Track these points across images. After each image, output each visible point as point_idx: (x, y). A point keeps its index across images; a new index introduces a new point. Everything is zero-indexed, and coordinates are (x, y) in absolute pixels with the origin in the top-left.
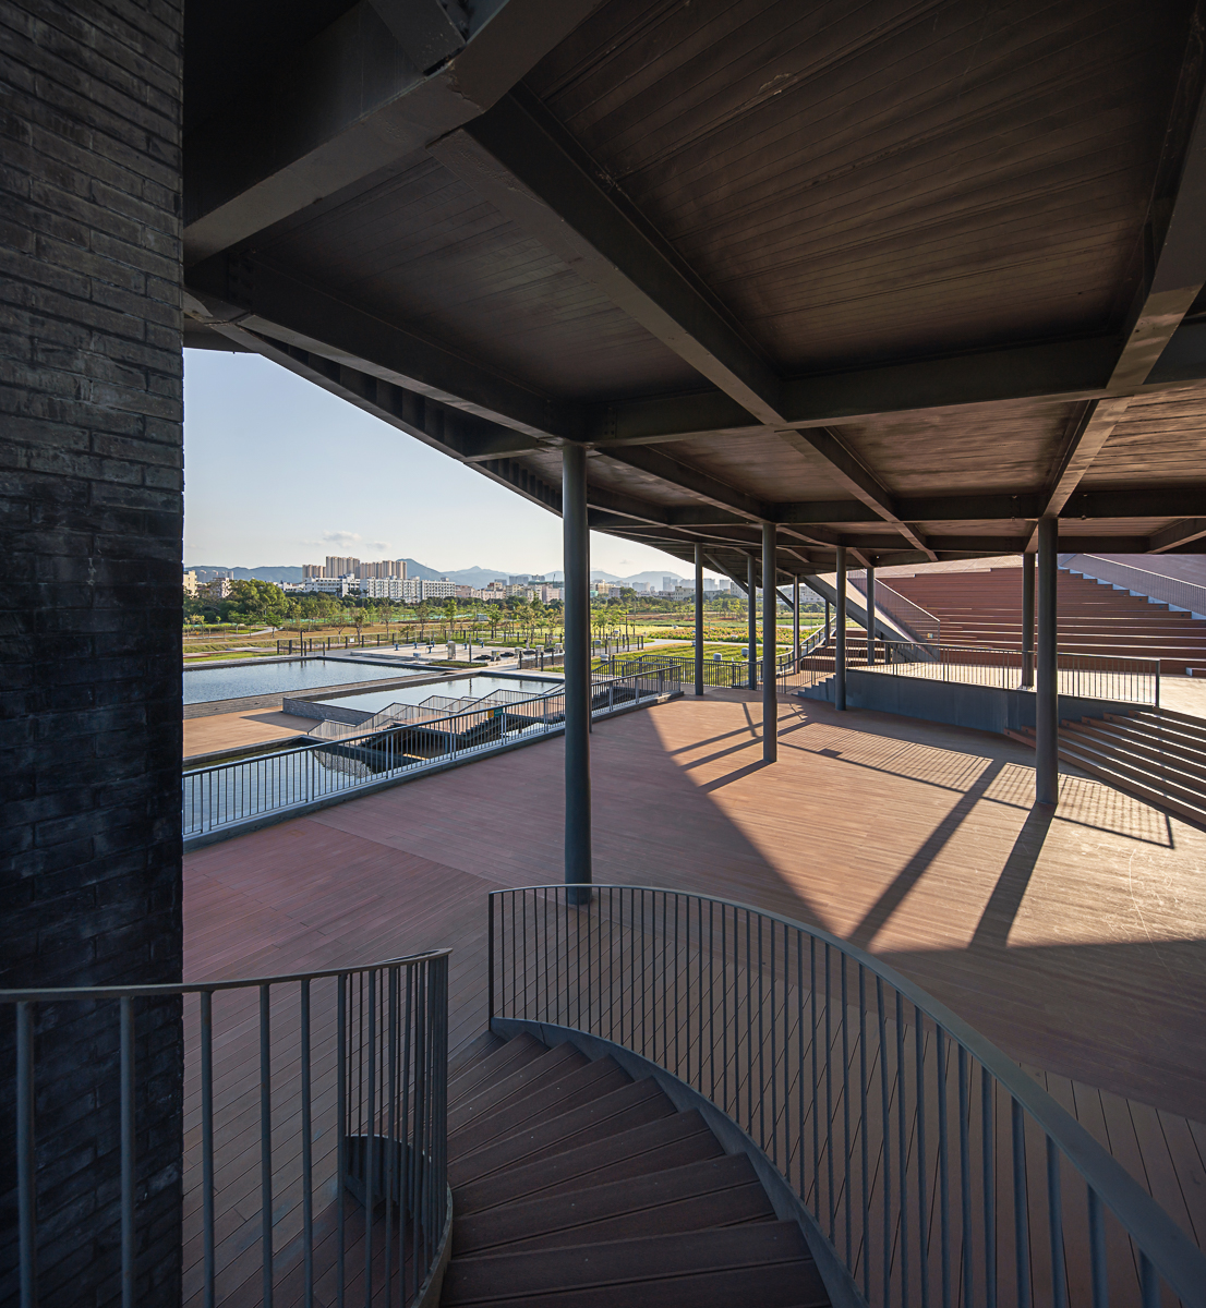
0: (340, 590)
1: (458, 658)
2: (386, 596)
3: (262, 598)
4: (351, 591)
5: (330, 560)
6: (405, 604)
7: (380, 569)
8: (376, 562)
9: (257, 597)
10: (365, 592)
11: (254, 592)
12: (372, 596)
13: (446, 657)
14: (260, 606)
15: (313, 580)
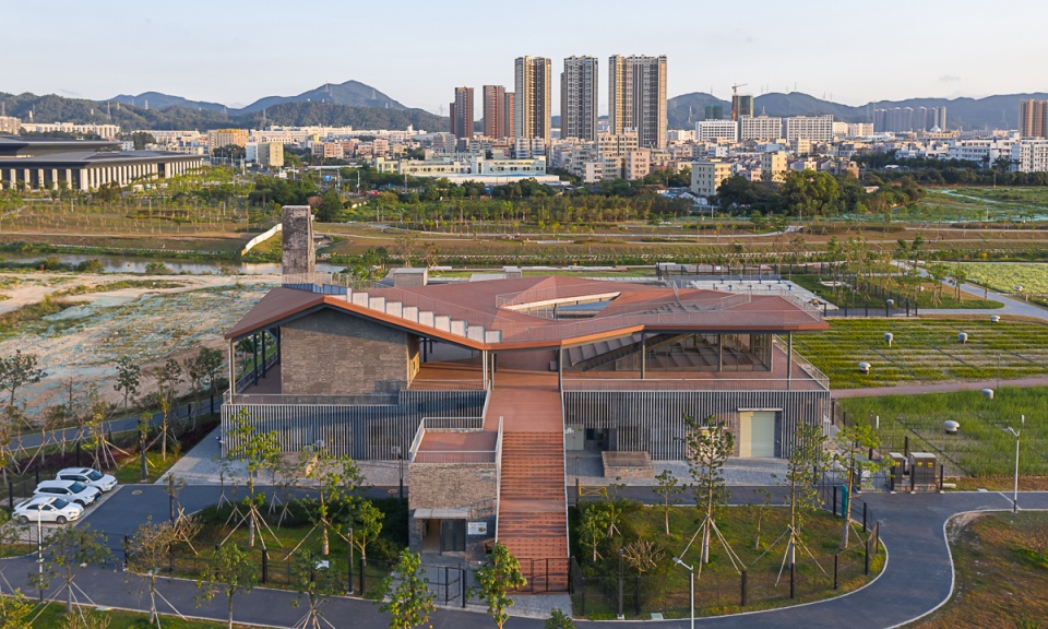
0: (988, 159)
15: (958, 144)
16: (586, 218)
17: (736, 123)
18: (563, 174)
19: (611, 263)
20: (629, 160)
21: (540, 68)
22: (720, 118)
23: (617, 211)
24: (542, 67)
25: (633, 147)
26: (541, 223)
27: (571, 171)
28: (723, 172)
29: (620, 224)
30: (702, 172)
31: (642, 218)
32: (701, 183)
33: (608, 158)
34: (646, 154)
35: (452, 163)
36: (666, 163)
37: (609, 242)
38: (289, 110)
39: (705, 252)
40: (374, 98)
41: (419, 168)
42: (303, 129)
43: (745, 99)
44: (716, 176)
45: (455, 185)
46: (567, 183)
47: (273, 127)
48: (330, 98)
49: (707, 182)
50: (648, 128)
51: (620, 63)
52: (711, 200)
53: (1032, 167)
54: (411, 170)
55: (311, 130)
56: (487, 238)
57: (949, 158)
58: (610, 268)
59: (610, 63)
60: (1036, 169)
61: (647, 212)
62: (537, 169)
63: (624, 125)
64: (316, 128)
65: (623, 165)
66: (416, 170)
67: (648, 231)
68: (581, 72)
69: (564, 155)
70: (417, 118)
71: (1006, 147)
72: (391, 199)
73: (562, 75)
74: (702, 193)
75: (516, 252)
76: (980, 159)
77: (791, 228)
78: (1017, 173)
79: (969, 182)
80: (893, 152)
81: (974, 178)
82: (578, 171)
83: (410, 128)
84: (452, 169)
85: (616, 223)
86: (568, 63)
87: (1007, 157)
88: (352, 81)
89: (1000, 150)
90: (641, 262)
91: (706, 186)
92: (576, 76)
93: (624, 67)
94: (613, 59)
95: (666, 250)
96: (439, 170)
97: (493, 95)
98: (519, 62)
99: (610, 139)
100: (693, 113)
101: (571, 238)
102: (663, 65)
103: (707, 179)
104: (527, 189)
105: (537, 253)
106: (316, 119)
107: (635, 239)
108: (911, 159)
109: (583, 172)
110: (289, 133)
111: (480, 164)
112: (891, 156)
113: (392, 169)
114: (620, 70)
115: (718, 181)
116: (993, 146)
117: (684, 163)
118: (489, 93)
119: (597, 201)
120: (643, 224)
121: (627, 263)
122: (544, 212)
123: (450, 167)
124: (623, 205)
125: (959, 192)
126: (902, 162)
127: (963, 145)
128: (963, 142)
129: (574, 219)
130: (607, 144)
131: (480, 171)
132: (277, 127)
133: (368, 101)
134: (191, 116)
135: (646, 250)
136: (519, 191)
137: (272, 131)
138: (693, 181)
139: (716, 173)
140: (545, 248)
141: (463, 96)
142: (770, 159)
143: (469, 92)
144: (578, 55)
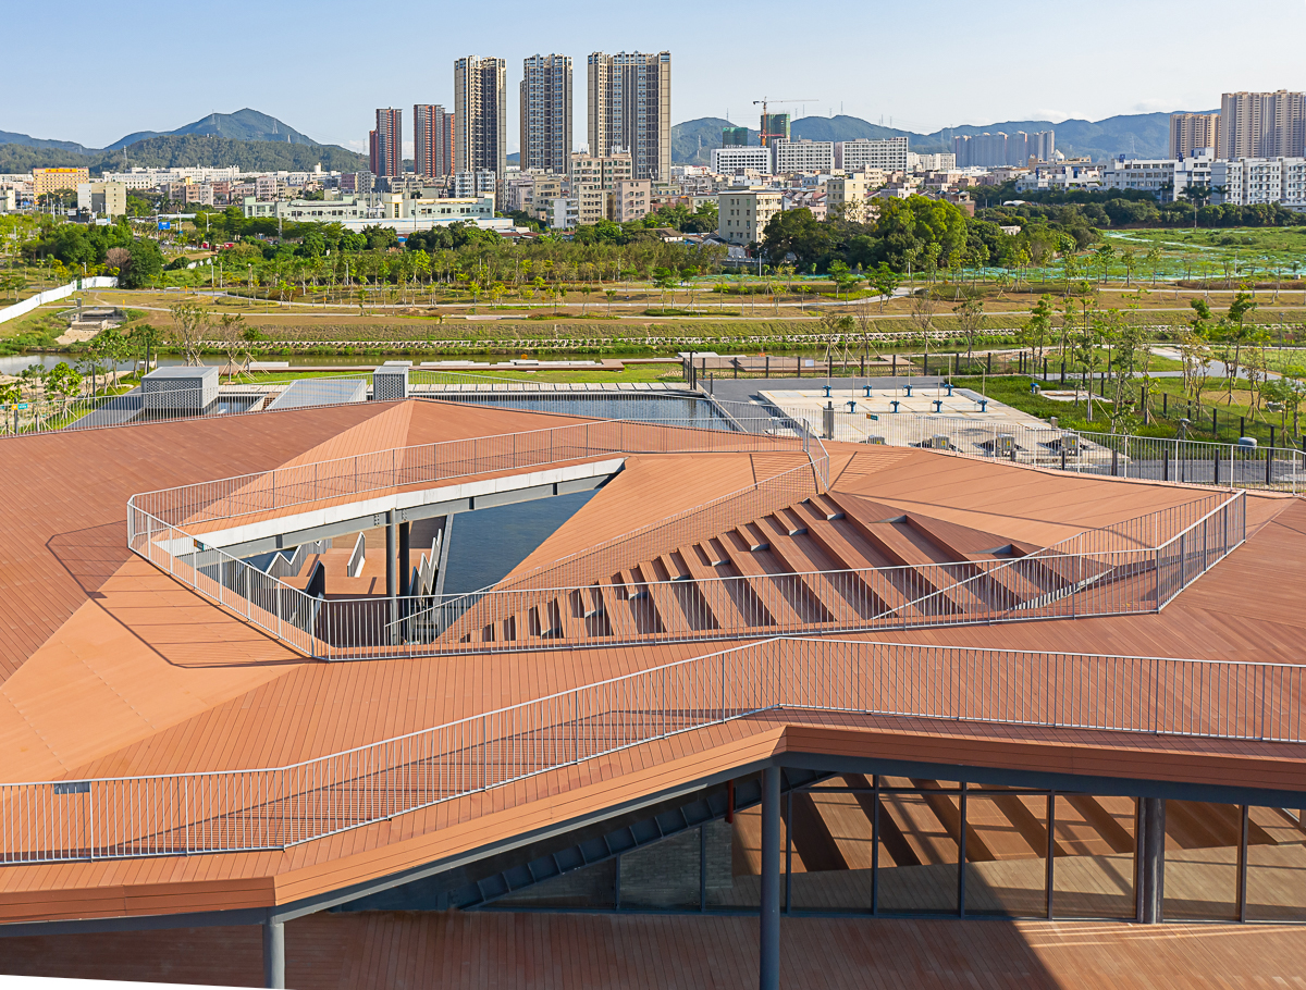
0: (1171, 188)
4: (1189, 189)
9: (912, 226)
10: (1221, 191)
12: (1233, 199)
15: (1118, 166)
16: (551, 277)
17: (769, 150)
18: (520, 218)
19: (593, 353)
20: (620, 194)
21: (489, 75)
22: (745, 144)
23: (602, 266)
24: (493, 71)
25: (626, 175)
26: (475, 285)
27: (532, 213)
28: (769, 206)
29: (605, 288)
30: (735, 207)
31: (644, 278)
32: (734, 223)
33: (587, 192)
34: (645, 186)
35: (354, 204)
36: (673, 201)
37: (588, 316)
38: (160, 147)
39: (756, 332)
40: (275, 131)
41: (305, 210)
42: (174, 170)
43: (780, 119)
44: (758, 213)
45: (351, 232)
46: (526, 230)
47: (135, 169)
48: (217, 132)
49: (743, 223)
50: (645, 157)
51: (603, 65)
52: (753, 250)
53: (1245, 197)
54: (294, 214)
55: (182, 172)
56: (383, 311)
57: (1107, 188)
58: (590, 363)
59: (590, 63)
60: (1251, 201)
61: (651, 267)
62: (482, 210)
63: (609, 144)
64: (193, 169)
65: (610, 202)
66: (300, 214)
67: (654, 297)
68: (548, 80)
69: (523, 193)
70: (329, 156)
71: (1199, 169)
72: (249, 254)
73: (522, 84)
74: (736, 239)
75: (429, 334)
76: (1157, 188)
77: (901, 291)
78: (1224, 206)
79: (1150, 222)
80: (1011, 184)
81: (1157, 214)
82: (542, 214)
83: (318, 168)
84: (355, 213)
85: (601, 285)
86: (531, 66)
87: (1201, 183)
88: (247, 110)
89: (1190, 174)
90: (646, 351)
91: (743, 228)
92: (541, 82)
93: (610, 69)
94: (593, 60)
95: (691, 330)
96: (334, 213)
97: (428, 119)
98: (461, 65)
99: (589, 164)
100: (703, 145)
101: (526, 309)
102: (665, 67)
103: (743, 217)
104: (458, 237)
105: (464, 337)
106: (196, 160)
107: (633, 312)
108: (1043, 192)
109: (551, 213)
110: (154, 177)
111: (397, 205)
112: (1010, 189)
113: (268, 214)
114: (603, 73)
115: (763, 220)
116: (1178, 166)
117: (703, 198)
118: (425, 116)
119: (571, 251)
120: (647, 287)
121: (621, 353)
122: (482, 269)
123: (351, 209)
124: (612, 256)
125: (1139, 235)
126: (1028, 197)
127: (1127, 167)
128: (1126, 162)
129: (530, 277)
130: (584, 172)
131: (397, 216)
132: (141, 169)
133: (268, 135)
134: (30, 157)
135: (653, 330)
136: (449, 240)
137: (134, 174)
138: (722, 222)
139: (758, 208)
140: (479, 329)
141: (387, 120)
142: (842, 186)
143: (395, 116)
144: (544, 55)
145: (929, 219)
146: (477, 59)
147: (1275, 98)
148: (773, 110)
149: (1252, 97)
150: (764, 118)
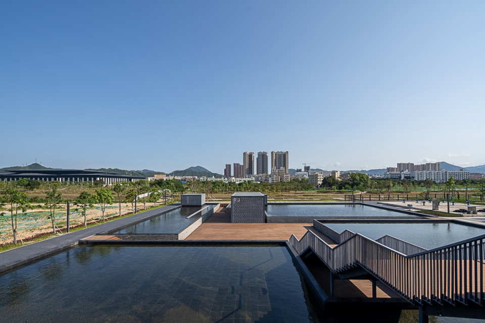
0: (401, 177)
1: (440, 210)
2: (425, 179)
3: (360, 180)
4: (405, 177)
5: (399, 165)
6: (436, 183)
7: (425, 167)
8: (423, 164)
9: (358, 179)
10: (413, 177)
11: (358, 178)
12: (416, 179)
13: (431, 209)
14: (360, 183)
15: (388, 173)
17: (307, 173)
18: (261, 182)
20: (283, 177)
21: (250, 156)
25: (284, 173)
28: (321, 177)
30: (313, 177)
32: (312, 181)
34: (289, 175)
35: (224, 179)
41: (214, 180)
43: (308, 167)
49: (315, 181)
51: (274, 154)
53: (418, 179)
54: (211, 181)
60: (420, 179)
65: (280, 179)
68: (263, 157)
69: (260, 178)
70: (216, 175)
71: (407, 173)
73: (257, 158)
86: (259, 154)
87: (407, 176)
88: (198, 166)
89: (405, 174)
92: (261, 157)
93: (276, 155)
94: (272, 153)
97: (237, 166)
98: (245, 154)
102: (287, 155)
111: (233, 180)
114: (274, 156)
115: (319, 180)
118: (236, 166)
127: (390, 173)
133: (203, 171)
138: (309, 181)
139: (318, 177)
141: (228, 167)
142: (335, 174)
143: (230, 166)
144: (262, 152)
145: (362, 177)
146: (248, 153)
147: (408, 164)
148: (307, 165)
149: (403, 164)
150: (305, 167)
